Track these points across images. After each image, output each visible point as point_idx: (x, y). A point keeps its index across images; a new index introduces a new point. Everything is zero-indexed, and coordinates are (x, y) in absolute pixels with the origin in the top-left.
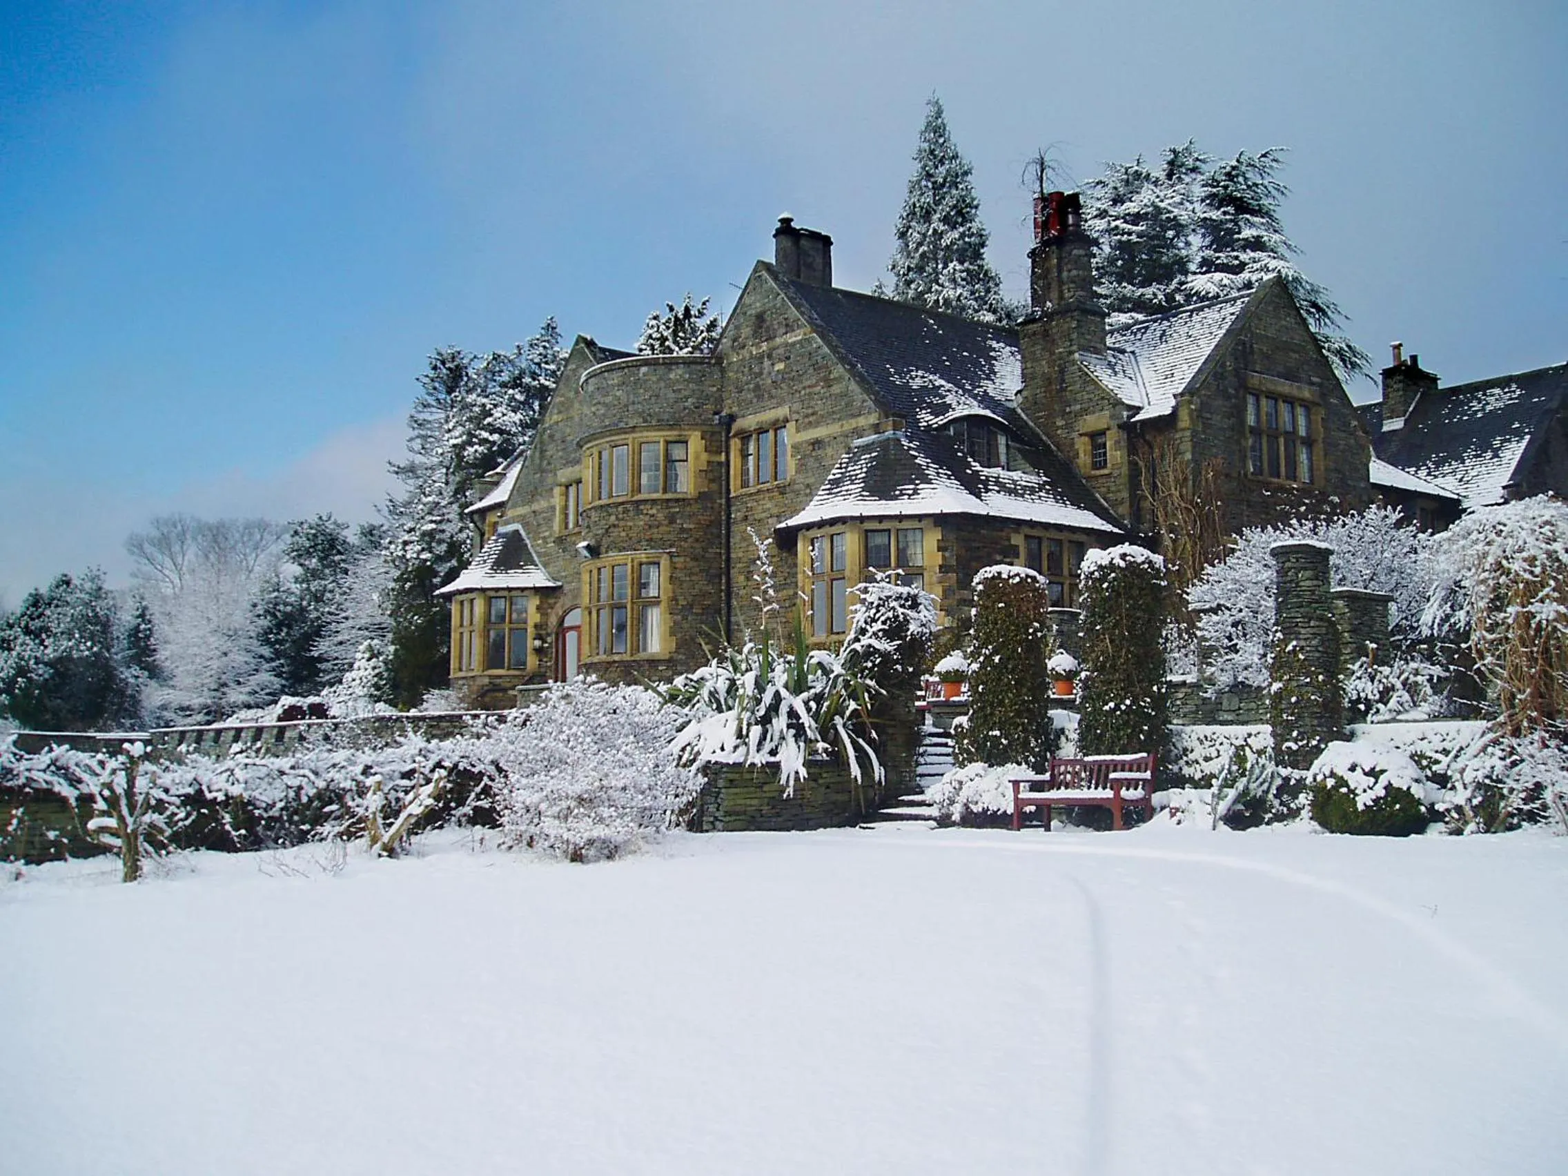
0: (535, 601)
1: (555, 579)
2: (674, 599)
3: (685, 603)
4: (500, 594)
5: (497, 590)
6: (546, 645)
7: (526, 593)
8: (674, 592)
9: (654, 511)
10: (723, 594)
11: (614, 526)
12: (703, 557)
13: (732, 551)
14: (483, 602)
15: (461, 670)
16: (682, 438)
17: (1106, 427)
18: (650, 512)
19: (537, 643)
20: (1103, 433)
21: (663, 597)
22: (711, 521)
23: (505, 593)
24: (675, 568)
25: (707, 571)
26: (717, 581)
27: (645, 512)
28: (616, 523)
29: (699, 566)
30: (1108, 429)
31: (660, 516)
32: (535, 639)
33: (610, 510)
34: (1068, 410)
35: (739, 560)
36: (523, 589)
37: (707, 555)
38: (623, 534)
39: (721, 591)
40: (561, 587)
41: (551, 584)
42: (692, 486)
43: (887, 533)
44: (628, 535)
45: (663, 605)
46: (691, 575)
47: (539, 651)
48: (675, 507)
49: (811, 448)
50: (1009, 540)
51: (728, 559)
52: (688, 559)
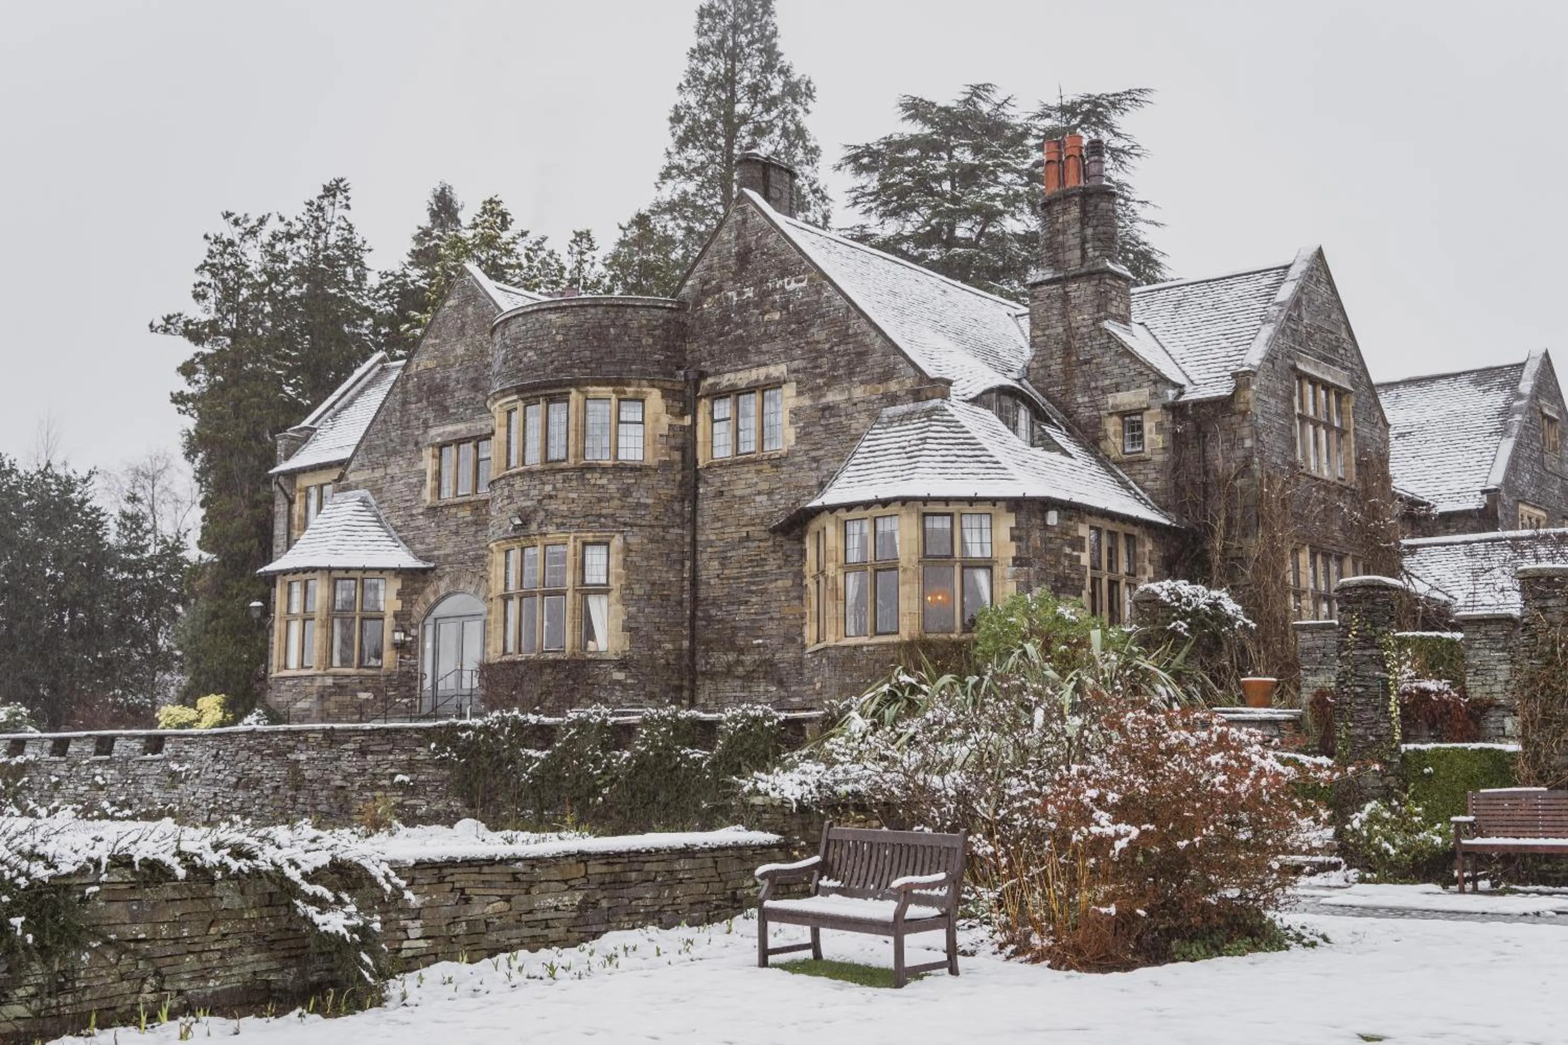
0: (396, 584)
1: (427, 559)
2: (629, 587)
3: (642, 592)
4: (351, 574)
5: (347, 570)
6: (409, 639)
7: (385, 574)
8: (628, 579)
9: (604, 481)
10: (686, 583)
11: (551, 497)
12: (663, 538)
13: (700, 532)
14: (326, 583)
15: (286, 667)
16: (641, 397)
17: (1145, 406)
18: (599, 482)
19: (399, 636)
20: (1140, 412)
21: (615, 584)
22: (672, 496)
23: (358, 574)
24: (631, 551)
25: (668, 555)
26: (678, 567)
27: (593, 482)
28: (553, 493)
29: (658, 548)
30: (1148, 409)
31: (612, 487)
32: (394, 631)
33: (544, 478)
34: (1093, 384)
35: (710, 544)
36: (382, 570)
37: (668, 537)
38: (564, 507)
39: (683, 579)
40: (432, 569)
41: (420, 565)
42: (649, 454)
43: (948, 518)
44: (569, 509)
45: (615, 595)
46: (648, 559)
47: (399, 647)
48: (630, 477)
49: (820, 414)
50: (1076, 530)
51: (694, 542)
52: (646, 541)
